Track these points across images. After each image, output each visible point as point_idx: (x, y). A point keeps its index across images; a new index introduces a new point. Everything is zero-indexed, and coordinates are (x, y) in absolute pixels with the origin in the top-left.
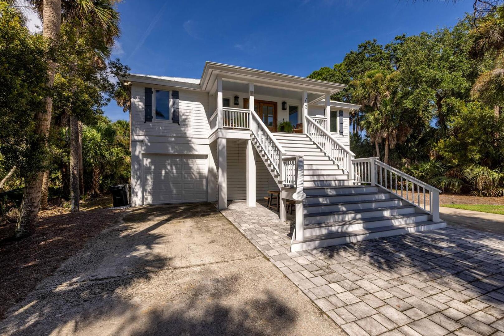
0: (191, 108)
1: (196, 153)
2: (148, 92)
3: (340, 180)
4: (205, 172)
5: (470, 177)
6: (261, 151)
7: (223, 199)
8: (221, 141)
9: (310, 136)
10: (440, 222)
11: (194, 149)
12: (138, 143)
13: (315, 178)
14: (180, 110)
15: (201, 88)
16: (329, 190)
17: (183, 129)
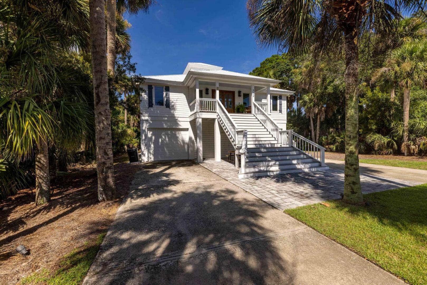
0: (177, 98)
1: (181, 127)
2: (150, 87)
3: (272, 144)
4: (187, 140)
5: (370, 141)
6: (224, 126)
7: (200, 157)
8: (198, 120)
9: (255, 115)
10: (325, 167)
11: (180, 125)
12: (144, 122)
13: (257, 143)
14: (170, 99)
15: (184, 84)
16: (262, 149)
17: (172, 111)
